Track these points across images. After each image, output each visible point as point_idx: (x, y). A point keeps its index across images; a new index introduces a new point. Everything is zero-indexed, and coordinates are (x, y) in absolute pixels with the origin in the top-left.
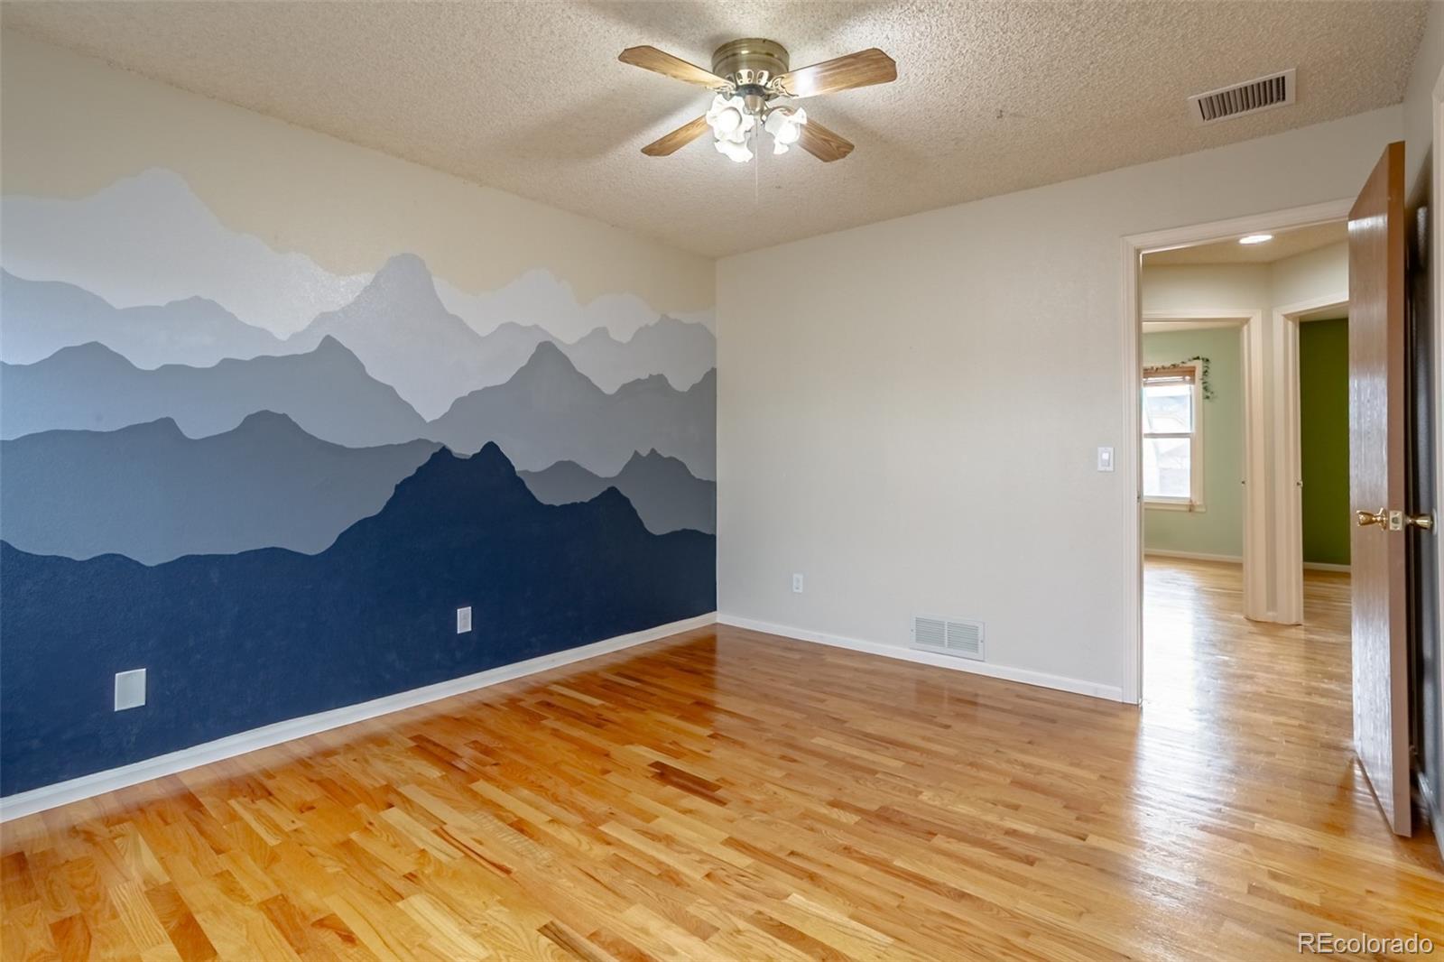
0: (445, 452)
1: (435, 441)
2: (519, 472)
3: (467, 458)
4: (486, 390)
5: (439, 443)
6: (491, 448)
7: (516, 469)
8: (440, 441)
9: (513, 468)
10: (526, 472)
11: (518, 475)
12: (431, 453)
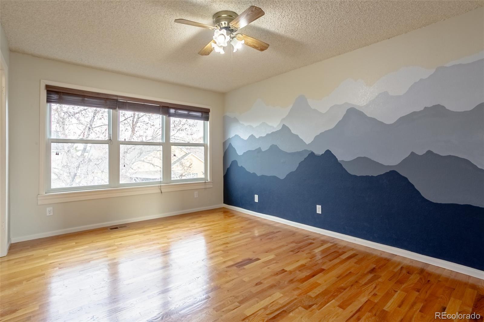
0: (312, 154)
1: (309, 150)
2: (340, 161)
3: (320, 155)
4: (326, 131)
5: (311, 151)
6: (328, 152)
7: (338, 160)
8: (311, 150)
9: (337, 159)
10: (343, 161)
11: (339, 162)
12: (308, 154)
